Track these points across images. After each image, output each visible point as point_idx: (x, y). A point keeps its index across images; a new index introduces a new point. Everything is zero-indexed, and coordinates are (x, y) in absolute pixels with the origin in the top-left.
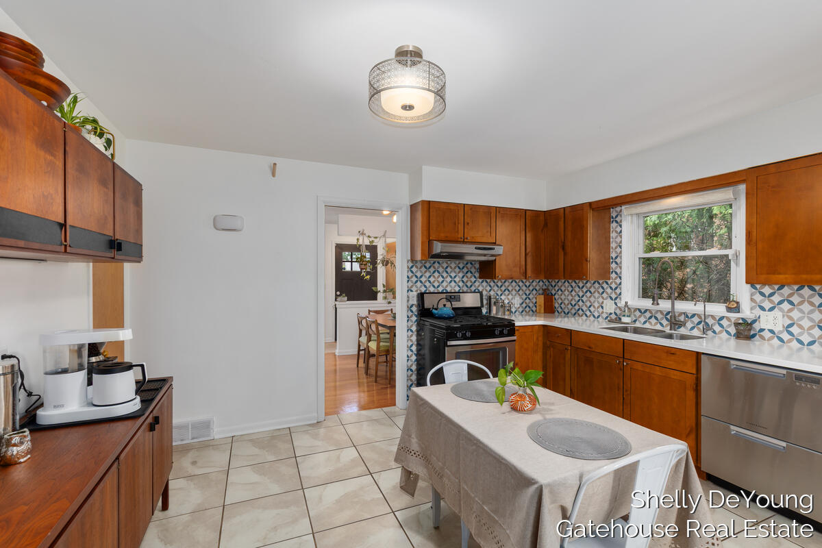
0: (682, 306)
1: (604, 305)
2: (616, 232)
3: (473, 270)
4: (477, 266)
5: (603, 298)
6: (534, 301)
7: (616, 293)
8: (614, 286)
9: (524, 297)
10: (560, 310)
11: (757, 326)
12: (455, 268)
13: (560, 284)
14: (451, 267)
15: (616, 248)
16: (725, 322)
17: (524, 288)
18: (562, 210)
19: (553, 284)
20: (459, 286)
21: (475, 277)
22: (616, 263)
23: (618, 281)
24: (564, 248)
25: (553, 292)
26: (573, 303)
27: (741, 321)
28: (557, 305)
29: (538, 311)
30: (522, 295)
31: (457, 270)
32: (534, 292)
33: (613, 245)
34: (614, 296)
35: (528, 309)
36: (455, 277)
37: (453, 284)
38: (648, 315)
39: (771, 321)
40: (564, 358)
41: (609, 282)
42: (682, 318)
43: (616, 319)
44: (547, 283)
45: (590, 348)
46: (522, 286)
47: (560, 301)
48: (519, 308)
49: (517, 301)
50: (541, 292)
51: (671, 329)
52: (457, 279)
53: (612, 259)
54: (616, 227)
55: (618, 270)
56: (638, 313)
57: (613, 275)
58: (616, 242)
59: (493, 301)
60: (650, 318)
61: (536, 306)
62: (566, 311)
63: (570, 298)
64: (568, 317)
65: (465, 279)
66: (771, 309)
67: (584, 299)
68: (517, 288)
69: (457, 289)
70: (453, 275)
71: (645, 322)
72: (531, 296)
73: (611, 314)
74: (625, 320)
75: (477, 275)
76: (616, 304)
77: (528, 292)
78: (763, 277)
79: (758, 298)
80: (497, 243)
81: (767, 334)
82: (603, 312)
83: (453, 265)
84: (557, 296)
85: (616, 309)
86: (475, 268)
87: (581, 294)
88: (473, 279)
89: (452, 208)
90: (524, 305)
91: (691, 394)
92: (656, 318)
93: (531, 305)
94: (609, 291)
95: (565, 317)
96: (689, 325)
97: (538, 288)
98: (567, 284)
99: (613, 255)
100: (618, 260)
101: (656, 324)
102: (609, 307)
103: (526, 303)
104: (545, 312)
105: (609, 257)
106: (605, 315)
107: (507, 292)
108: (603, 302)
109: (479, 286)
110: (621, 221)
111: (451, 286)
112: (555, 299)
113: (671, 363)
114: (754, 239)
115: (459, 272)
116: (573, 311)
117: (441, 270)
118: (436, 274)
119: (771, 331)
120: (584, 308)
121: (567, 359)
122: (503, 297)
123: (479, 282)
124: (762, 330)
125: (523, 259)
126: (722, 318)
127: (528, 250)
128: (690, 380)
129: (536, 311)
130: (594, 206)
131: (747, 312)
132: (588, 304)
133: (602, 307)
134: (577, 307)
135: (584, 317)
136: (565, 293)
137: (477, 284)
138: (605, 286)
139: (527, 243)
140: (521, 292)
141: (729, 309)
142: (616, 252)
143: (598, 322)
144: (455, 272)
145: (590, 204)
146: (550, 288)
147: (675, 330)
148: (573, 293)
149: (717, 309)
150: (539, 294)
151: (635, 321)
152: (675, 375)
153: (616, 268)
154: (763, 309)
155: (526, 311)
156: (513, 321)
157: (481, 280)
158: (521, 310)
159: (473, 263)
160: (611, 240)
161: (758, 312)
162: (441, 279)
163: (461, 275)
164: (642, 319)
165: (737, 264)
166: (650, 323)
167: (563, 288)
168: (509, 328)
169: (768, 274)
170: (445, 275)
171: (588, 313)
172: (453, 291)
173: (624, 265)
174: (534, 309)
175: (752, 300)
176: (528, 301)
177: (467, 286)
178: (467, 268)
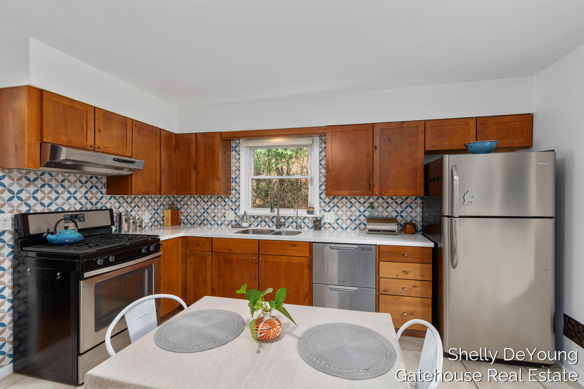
0: (284, 212)
1: (226, 215)
2: (236, 159)
3: (99, 185)
4: (104, 180)
5: (225, 209)
6: (162, 215)
7: (236, 205)
8: (234, 200)
9: (153, 212)
10: (186, 221)
11: (323, 222)
12: (75, 182)
13: (186, 199)
14: (69, 181)
15: (236, 170)
16: (306, 221)
17: (153, 204)
18: (194, 136)
19: (179, 199)
20: (81, 203)
21: (102, 193)
22: (236, 182)
23: (237, 196)
24: (195, 168)
25: (179, 207)
26: (199, 215)
27: (315, 219)
28: (182, 218)
29: (165, 224)
30: (151, 210)
31: (78, 184)
32: (162, 207)
33: (233, 168)
34: (234, 207)
35: (156, 223)
36: (75, 192)
37: (72, 201)
38: (259, 219)
39: (329, 218)
40: (205, 264)
41: (230, 197)
42: (282, 220)
43: (236, 225)
44: (172, 199)
45: (230, 250)
46: (151, 202)
47: (186, 214)
48: (148, 223)
49: (146, 217)
50: (167, 207)
51: (277, 229)
52: (78, 195)
53: (233, 179)
54: (236, 155)
55: (237, 188)
56: (252, 219)
57: (233, 192)
58: (235, 166)
59: (124, 218)
60: (261, 222)
61: (163, 220)
62: (192, 222)
63: (196, 211)
64: (194, 228)
65: (89, 195)
66: (329, 211)
67: (209, 211)
68: (147, 204)
69: (78, 207)
70: (72, 190)
71: (257, 225)
72: (159, 211)
73: (232, 221)
74: (245, 224)
75: (104, 190)
76: (236, 213)
77: (156, 208)
78: (334, 192)
79: (323, 204)
80: (133, 157)
81: (327, 226)
82: (225, 221)
83: (72, 178)
84: (182, 210)
85: (235, 217)
86: (101, 183)
87: (206, 207)
88: (99, 195)
89: (77, 106)
90: (153, 220)
91: (306, 270)
92: (265, 222)
93: (159, 219)
94: (230, 203)
95: (190, 228)
96: (287, 224)
97: (165, 203)
98: (192, 199)
99: (233, 176)
100: (237, 180)
101: (265, 226)
102: (231, 216)
103: (155, 218)
104: (172, 224)
105: (230, 178)
106: (227, 223)
107: (137, 208)
108: (225, 213)
109: (106, 203)
110: (239, 151)
111: (70, 204)
112: (181, 213)
113: (293, 252)
114: (330, 170)
115: (81, 187)
116: (199, 222)
117: (54, 183)
118: (47, 189)
119: (329, 224)
120: (209, 218)
121: (208, 263)
122: (133, 213)
123: (106, 198)
124: (325, 223)
125: (158, 176)
126: (305, 218)
127: (163, 168)
128: (305, 261)
129: (164, 224)
130: (223, 136)
131: (317, 214)
132: (213, 215)
133: (225, 217)
134: (202, 218)
135: (209, 226)
136: (191, 207)
137: (104, 200)
138: (227, 200)
139: (162, 162)
140: (150, 208)
141: (309, 212)
142: (235, 174)
143: (221, 228)
144: (75, 187)
145: (220, 133)
146: (176, 203)
147: (280, 229)
148: (199, 207)
149: (302, 213)
150: (166, 209)
151: (250, 225)
152: (296, 260)
153: (236, 186)
154: (325, 211)
155: (155, 226)
156: (159, 236)
157: (108, 197)
158: (150, 224)
159: (99, 177)
160: (232, 165)
161: (323, 213)
162: (54, 195)
163: (83, 190)
164: (256, 223)
166: (261, 226)
167: (189, 203)
169: (337, 190)
170: (60, 190)
171: (213, 222)
172: (72, 210)
173: (242, 184)
174: (162, 223)
175: (320, 206)
176: (156, 215)
177: (91, 203)
178: (92, 183)
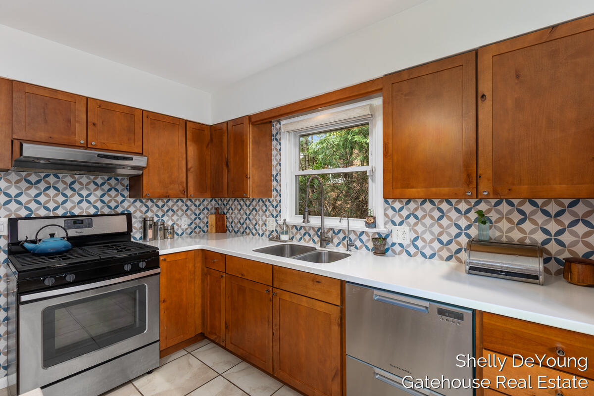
0: (332, 222)
1: (267, 223)
2: (277, 150)
3: (120, 187)
4: (126, 182)
5: (266, 215)
6: (205, 221)
7: (276, 211)
8: (275, 204)
9: (193, 217)
10: (231, 229)
11: (389, 241)
12: (88, 184)
13: (231, 202)
14: (81, 183)
15: (276, 166)
16: (364, 238)
17: (193, 208)
18: (225, 125)
19: (225, 202)
20: (95, 207)
21: (123, 196)
22: (277, 181)
23: (278, 198)
24: (227, 165)
25: (225, 211)
26: (242, 221)
27: (377, 236)
28: (228, 224)
29: (209, 231)
30: (191, 215)
31: (92, 186)
32: (206, 211)
33: (274, 163)
34: (275, 214)
35: (198, 230)
36: (89, 195)
37: (84, 205)
38: (303, 231)
39: (400, 235)
40: (220, 287)
41: (271, 199)
42: (330, 234)
43: (277, 236)
44: (220, 202)
46: (191, 206)
47: (231, 220)
48: (186, 229)
49: (184, 222)
50: (213, 211)
51: (321, 247)
52: (92, 199)
53: (273, 176)
54: (277, 145)
55: (278, 188)
56: (294, 230)
57: (274, 193)
58: (276, 160)
59: (148, 223)
60: (305, 234)
61: (207, 227)
62: (236, 230)
63: (239, 216)
64: (238, 236)
65: (106, 199)
66: (401, 224)
67: (251, 217)
68: (185, 208)
69: (92, 211)
70: (84, 193)
71: (300, 239)
72: (202, 216)
73: (273, 231)
74: (284, 237)
75: (126, 193)
76: (276, 221)
77: (197, 212)
78: (398, 192)
79: (390, 212)
80: (144, 154)
81: (397, 248)
82: (266, 230)
83: (84, 180)
84: (228, 215)
85: (276, 227)
86: (123, 185)
87: (248, 212)
88: (120, 199)
89: (60, 97)
90: (193, 226)
91: (336, 329)
92: (309, 235)
93: (202, 225)
94: (271, 208)
95: (235, 236)
96: (336, 241)
97: (209, 207)
98: (236, 202)
99: (274, 173)
100: (278, 178)
101: (309, 241)
102: (272, 224)
103: (195, 223)
104: (217, 232)
105: (271, 175)
106: (268, 233)
107: (170, 213)
108: (266, 220)
109: (129, 206)
110: (280, 139)
111: (81, 208)
112: (227, 218)
113: (316, 293)
114: (390, 152)
115: (96, 190)
116: (242, 230)
117: (60, 186)
118: (52, 192)
119: (401, 245)
120: (251, 227)
121: (222, 288)
122: (165, 218)
123: (129, 201)
124: (393, 244)
125: (183, 175)
126: (362, 233)
127: (189, 166)
128: (335, 312)
129: (208, 230)
130: (253, 120)
131: (382, 228)
132: (254, 222)
133: (266, 226)
134: (245, 226)
135: (251, 235)
136: (235, 213)
137: (126, 204)
138: (268, 203)
139: (188, 158)
140: (189, 212)
141: (368, 225)
142: (276, 170)
143: (262, 239)
144: (88, 189)
145: (250, 117)
146: (223, 206)
147: (324, 247)
148: (242, 212)
149: (358, 224)
150: (212, 214)
151: (292, 238)
152: (321, 307)
153: (277, 186)
154: (394, 223)
155: (195, 232)
156: (158, 249)
157: (132, 200)
158: (189, 231)
159: (120, 178)
160: (272, 158)
161: (390, 226)
162: (61, 199)
163: (99, 193)
164: (298, 236)
165: (373, 181)
166: (305, 240)
167: (233, 207)
168: (151, 258)
169: (402, 188)
170: (69, 192)
171: (254, 231)
172: (85, 214)
173: (283, 183)
174: (205, 229)
175: (386, 215)
176: (197, 221)
177: (109, 207)
178: (110, 185)
